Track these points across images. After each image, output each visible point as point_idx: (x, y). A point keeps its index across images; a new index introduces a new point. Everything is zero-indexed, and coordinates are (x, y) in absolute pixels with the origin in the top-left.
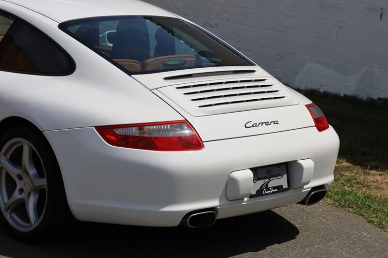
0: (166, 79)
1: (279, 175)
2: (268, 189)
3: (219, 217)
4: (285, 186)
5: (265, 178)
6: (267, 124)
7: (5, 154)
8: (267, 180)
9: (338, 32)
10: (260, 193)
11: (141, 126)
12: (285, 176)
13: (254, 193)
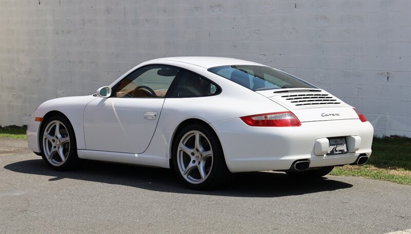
0: (275, 92)
1: (341, 144)
2: (336, 151)
3: (311, 166)
4: (346, 151)
5: (334, 145)
6: (333, 115)
7: (183, 142)
8: (335, 146)
9: (358, 92)
10: (332, 153)
11: (265, 115)
12: (345, 145)
13: (329, 152)
